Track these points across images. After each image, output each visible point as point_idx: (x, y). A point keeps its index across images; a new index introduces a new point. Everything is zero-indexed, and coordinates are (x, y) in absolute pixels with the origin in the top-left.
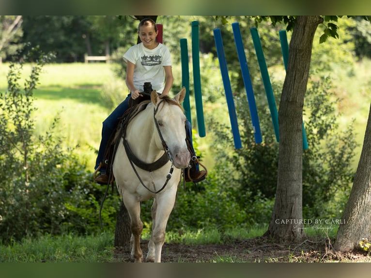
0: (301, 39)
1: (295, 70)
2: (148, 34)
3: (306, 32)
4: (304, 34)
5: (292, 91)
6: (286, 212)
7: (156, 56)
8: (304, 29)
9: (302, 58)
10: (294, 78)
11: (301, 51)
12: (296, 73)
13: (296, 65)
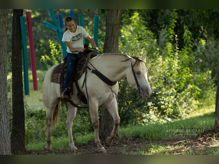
0: (116, 18)
1: (113, 37)
2: (72, 25)
3: (118, 13)
4: (117, 15)
5: (112, 49)
6: (111, 123)
7: (78, 34)
8: (118, 12)
9: (117, 29)
10: (113, 41)
11: (116, 25)
12: (114, 39)
13: (113, 34)
